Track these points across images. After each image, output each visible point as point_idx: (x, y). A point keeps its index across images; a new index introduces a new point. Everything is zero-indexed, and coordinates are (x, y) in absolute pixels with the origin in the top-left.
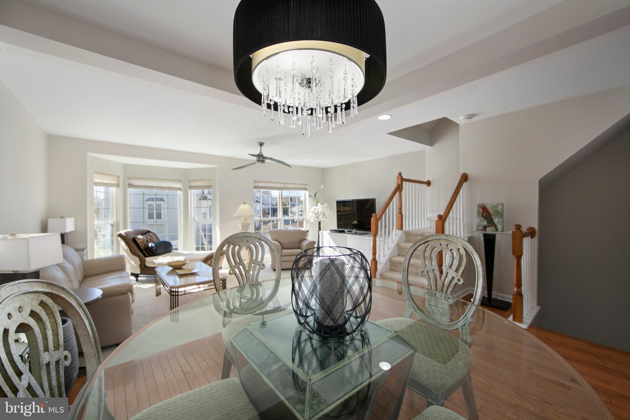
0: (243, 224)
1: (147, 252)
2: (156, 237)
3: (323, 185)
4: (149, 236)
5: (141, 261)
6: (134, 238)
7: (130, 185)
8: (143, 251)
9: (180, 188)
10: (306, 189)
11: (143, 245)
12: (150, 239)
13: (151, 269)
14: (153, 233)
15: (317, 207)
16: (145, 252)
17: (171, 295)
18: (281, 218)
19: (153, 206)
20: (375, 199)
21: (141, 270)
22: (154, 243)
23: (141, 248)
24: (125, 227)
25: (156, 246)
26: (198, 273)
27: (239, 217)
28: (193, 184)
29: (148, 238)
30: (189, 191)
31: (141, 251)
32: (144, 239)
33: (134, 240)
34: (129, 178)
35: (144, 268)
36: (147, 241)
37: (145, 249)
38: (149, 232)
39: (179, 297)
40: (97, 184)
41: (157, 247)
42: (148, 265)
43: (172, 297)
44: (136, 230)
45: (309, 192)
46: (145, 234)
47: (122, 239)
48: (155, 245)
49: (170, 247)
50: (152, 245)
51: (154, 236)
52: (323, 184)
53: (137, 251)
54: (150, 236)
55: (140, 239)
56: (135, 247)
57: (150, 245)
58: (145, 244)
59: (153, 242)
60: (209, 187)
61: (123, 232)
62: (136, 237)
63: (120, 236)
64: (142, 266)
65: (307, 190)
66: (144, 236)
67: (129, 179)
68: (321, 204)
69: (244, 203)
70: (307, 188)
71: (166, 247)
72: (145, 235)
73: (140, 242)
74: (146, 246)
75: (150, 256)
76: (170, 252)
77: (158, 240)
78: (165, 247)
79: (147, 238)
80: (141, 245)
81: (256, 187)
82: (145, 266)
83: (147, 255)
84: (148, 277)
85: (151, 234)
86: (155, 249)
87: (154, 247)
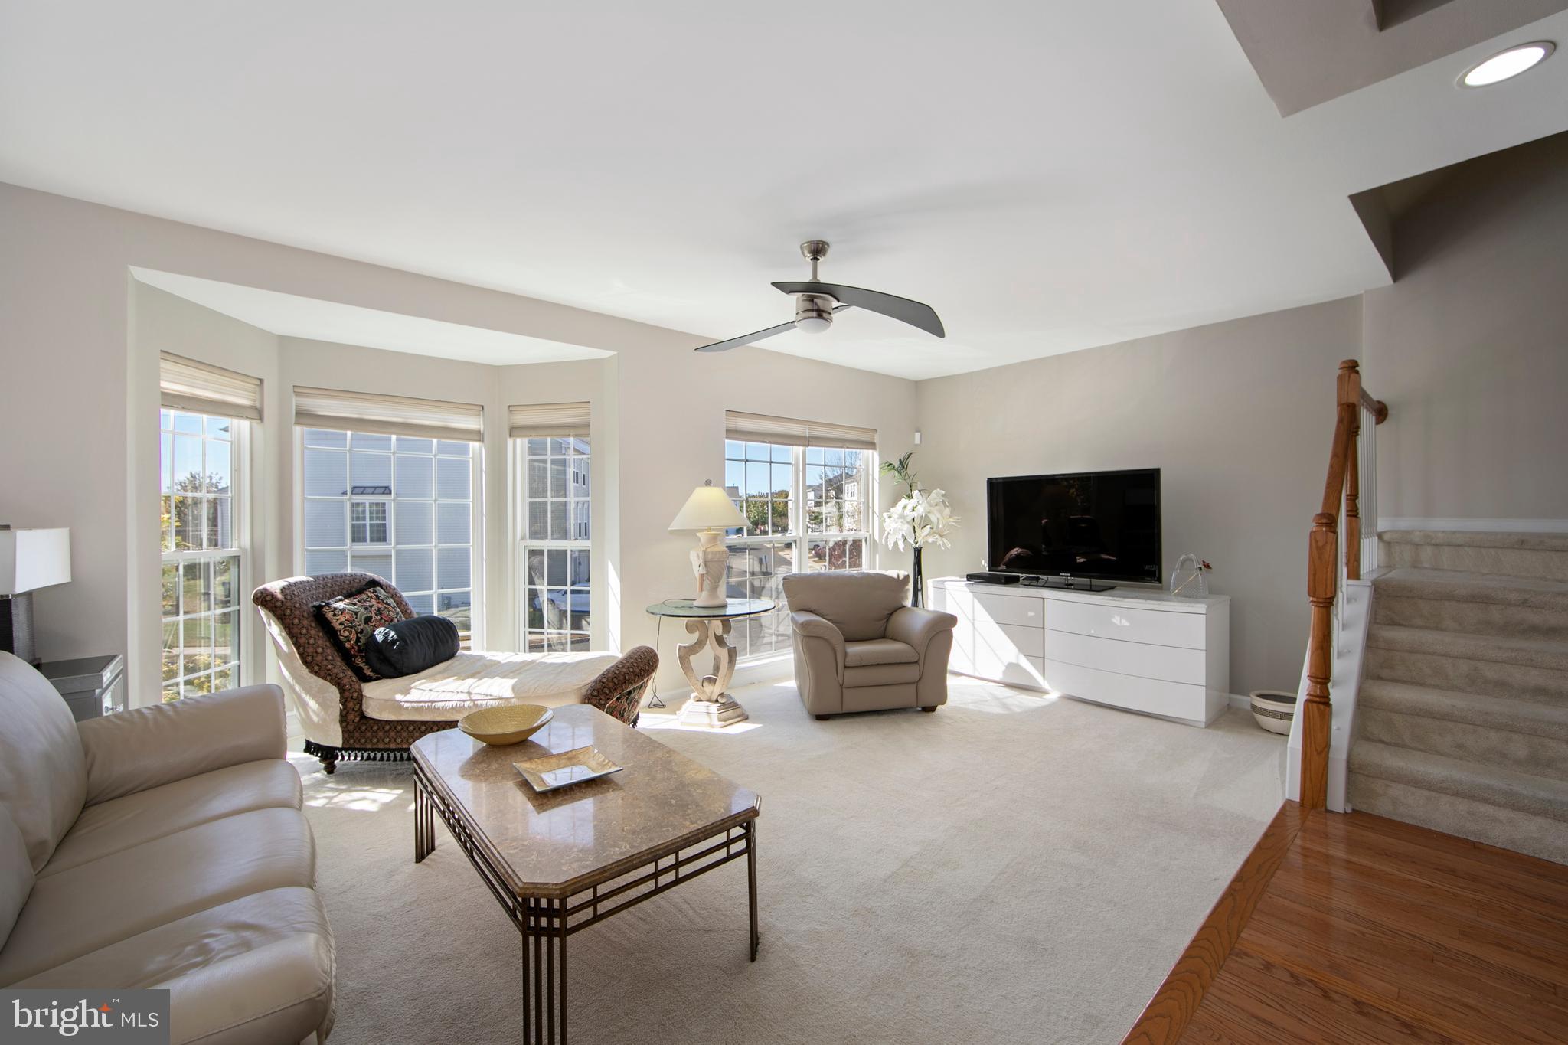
0: (705, 553)
1: (367, 663)
2: (400, 602)
3: (917, 435)
4: (373, 601)
5: (344, 701)
6: (320, 608)
7: (304, 416)
8: (355, 656)
9: (479, 432)
10: (871, 445)
11: (353, 636)
12: (379, 612)
13: (387, 727)
14: (387, 588)
15: (911, 503)
16: (359, 662)
17: (526, 930)
18: (801, 535)
19: (365, 507)
20: (1158, 471)
21: (347, 732)
22: (394, 628)
23: (347, 645)
24: (285, 569)
25: (401, 637)
26: (615, 778)
27: (689, 534)
28: (521, 419)
29: (371, 606)
30: (510, 442)
31: (347, 657)
32: (356, 613)
33: (319, 616)
34: (299, 391)
35: (357, 728)
36: (368, 620)
37: (360, 651)
38: (373, 583)
39: (570, 939)
40: (173, 400)
41: (405, 642)
42: (373, 711)
43: (532, 939)
44: (325, 578)
45: (880, 455)
46: (360, 591)
47: (270, 614)
48: (396, 634)
49: (453, 641)
50: (386, 635)
51: (390, 601)
52: (918, 431)
53: (330, 658)
54: (378, 597)
55: (343, 611)
56: (322, 643)
57: (380, 634)
58: (362, 631)
59: (389, 623)
60: (581, 429)
61: (275, 586)
62: (328, 605)
63: (264, 600)
64: (351, 717)
65: (875, 449)
66: (355, 601)
67: (297, 394)
68: (920, 491)
69: (708, 483)
70: (876, 441)
71: (436, 641)
72: (359, 597)
73: (341, 624)
74: (363, 640)
75: (381, 675)
76: (451, 655)
77: (405, 611)
78: (433, 641)
79: (366, 609)
80: (346, 634)
81: (733, 433)
82: (363, 717)
83: (368, 672)
84: (375, 759)
85: (382, 593)
86: (400, 651)
87: (393, 642)
